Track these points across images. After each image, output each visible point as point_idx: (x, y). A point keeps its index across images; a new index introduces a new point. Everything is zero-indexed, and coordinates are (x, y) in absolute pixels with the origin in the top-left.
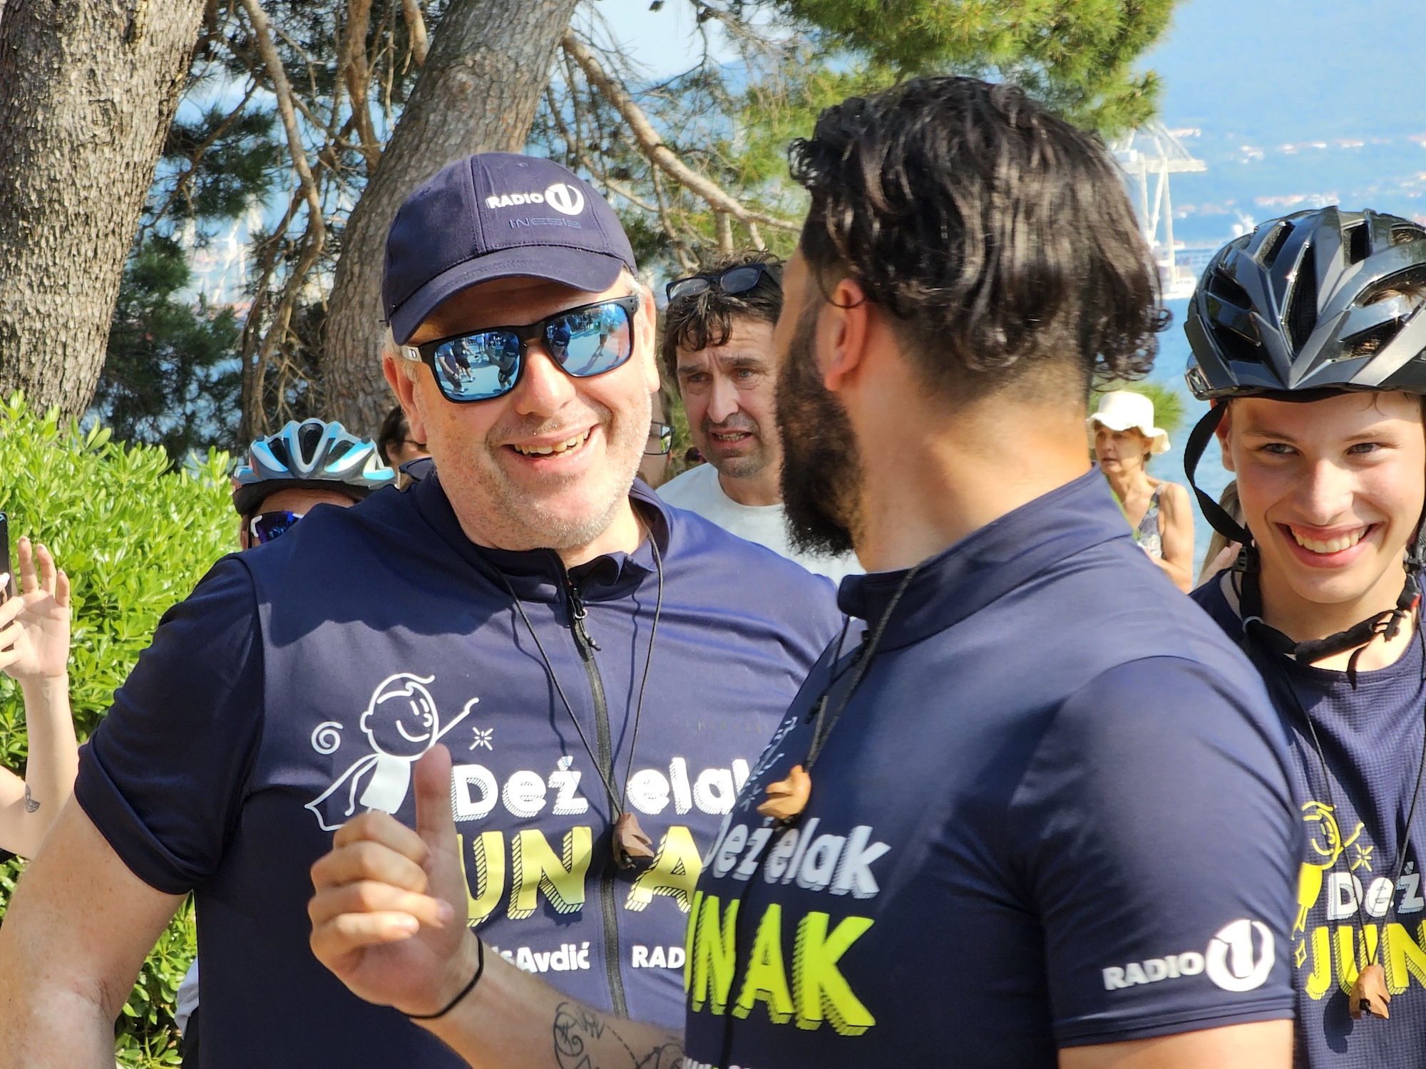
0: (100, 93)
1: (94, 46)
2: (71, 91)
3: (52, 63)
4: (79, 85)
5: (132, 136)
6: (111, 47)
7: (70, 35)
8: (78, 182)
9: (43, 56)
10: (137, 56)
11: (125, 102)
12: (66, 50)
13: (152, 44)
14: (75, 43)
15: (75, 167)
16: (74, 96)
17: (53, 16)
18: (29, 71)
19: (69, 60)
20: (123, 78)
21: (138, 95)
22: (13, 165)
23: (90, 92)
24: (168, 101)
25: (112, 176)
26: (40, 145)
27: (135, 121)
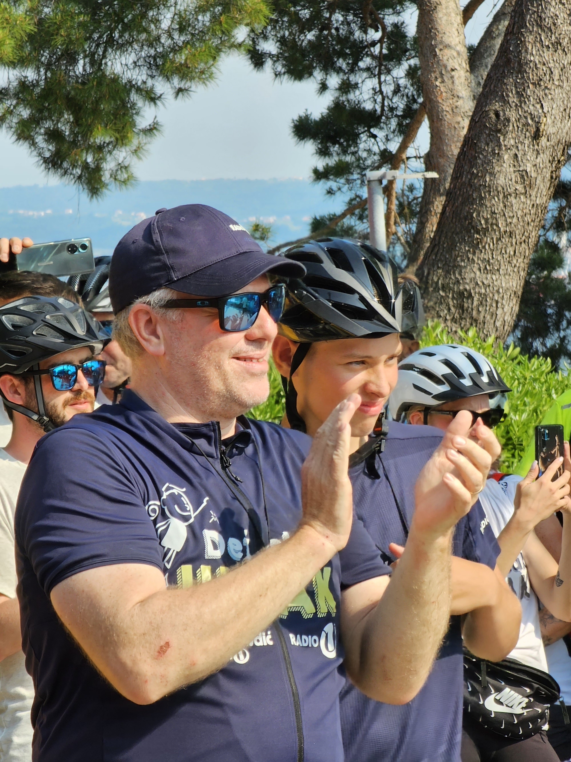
0: (520, 166)
1: (517, 141)
2: (505, 165)
3: (495, 150)
4: (509, 162)
5: (536, 190)
6: (526, 142)
7: (505, 135)
8: (506, 214)
9: (490, 146)
10: (540, 147)
11: (533, 171)
12: (502, 143)
13: (548, 140)
14: (507, 140)
15: (505, 206)
16: (506, 168)
17: (496, 125)
18: (482, 154)
19: (504, 148)
20: (532, 159)
21: (540, 168)
22: (473, 204)
23: (514, 166)
24: (556, 171)
25: (524, 211)
26: (487, 194)
27: (538, 182)
